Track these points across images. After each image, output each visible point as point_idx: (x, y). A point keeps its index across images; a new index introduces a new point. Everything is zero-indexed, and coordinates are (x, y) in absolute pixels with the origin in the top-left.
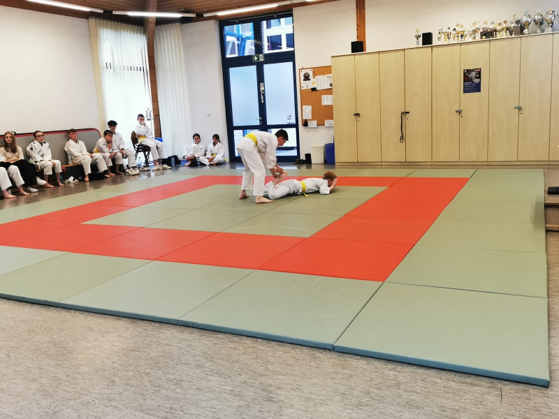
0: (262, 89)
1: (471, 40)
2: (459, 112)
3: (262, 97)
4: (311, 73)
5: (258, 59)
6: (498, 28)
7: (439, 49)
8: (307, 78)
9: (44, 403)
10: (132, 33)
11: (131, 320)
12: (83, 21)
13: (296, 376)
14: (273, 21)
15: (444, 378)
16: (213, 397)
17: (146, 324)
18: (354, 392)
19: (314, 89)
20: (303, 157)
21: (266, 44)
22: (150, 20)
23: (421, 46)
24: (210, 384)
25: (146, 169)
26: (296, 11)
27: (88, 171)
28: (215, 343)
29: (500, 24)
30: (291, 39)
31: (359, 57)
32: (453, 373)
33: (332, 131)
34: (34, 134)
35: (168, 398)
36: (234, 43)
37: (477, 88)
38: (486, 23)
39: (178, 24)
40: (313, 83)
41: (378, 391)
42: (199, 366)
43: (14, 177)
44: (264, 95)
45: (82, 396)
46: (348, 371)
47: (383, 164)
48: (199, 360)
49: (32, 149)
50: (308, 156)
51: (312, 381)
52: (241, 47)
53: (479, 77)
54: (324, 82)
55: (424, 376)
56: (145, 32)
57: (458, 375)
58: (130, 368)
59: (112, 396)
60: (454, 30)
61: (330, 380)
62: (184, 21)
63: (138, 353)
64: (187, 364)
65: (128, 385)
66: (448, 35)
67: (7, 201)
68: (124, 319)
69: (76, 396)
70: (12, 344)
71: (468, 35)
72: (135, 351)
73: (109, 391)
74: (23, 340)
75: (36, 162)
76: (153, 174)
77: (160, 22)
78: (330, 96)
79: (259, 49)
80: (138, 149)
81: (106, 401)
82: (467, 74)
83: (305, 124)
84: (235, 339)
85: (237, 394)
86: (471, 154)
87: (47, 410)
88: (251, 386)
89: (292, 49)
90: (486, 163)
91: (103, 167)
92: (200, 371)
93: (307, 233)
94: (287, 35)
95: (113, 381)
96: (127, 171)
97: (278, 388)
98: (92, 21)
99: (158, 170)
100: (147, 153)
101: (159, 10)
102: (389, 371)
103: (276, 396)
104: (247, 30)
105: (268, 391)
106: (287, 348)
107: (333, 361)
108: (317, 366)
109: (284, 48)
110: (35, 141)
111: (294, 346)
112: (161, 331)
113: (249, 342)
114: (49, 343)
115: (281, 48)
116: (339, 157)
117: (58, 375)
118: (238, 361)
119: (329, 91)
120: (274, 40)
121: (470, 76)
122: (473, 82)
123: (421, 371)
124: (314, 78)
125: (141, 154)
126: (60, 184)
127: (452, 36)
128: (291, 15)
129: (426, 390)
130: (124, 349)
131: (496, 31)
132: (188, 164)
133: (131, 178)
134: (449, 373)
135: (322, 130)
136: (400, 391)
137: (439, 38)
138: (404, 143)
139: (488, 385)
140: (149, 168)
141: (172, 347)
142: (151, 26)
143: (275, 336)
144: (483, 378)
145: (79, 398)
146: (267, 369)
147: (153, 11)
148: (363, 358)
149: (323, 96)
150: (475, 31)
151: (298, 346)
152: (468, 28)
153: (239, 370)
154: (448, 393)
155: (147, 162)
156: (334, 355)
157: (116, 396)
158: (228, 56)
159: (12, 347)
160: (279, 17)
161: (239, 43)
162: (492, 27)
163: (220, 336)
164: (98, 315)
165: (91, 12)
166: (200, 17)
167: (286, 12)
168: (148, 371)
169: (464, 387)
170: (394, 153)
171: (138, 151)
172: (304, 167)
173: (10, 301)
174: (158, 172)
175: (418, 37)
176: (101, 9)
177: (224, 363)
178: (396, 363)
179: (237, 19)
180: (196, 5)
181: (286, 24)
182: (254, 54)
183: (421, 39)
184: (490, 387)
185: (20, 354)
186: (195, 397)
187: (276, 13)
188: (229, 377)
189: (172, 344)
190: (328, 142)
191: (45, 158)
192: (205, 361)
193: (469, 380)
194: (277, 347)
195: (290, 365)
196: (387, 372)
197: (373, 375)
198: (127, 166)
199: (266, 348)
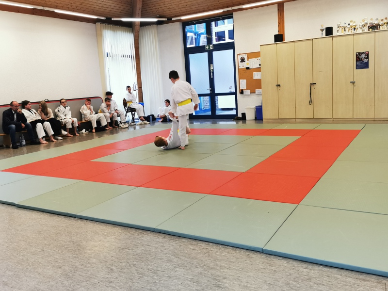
0: (211, 68)
1: (361, 32)
2: (353, 83)
3: (212, 74)
4: (246, 57)
5: (209, 48)
6: (381, 23)
7: (338, 38)
8: (243, 60)
9: (66, 283)
10: (124, 32)
11: (123, 227)
12: (92, 25)
13: (237, 270)
14: (219, 22)
15: (343, 275)
16: (179, 282)
17: (134, 230)
18: (278, 283)
19: (248, 68)
20: (240, 115)
21: (214, 37)
22: (136, 24)
23: (325, 36)
24: (177, 273)
25: (133, 124)
26: (235, 14)
27: (95, 125)
28: (180, 245)
29: (382, 20)
30: (232, 34)
31: (280, 45)
32: (350, 271)
33: (261, 97)
34: (60, 101)
35: (148, 282)
36: (192, 37)
37: (366, 66)
38: (372, 19)
39: (155, 26)
40: (247, 64)
41: (295, 283)
42: (169, 261)
43: (47, 130)
44: (213, 73)
45: (91, 279)
46: (273, 268)
47: (297, 120)
48: (169, 257)
49: (59, 111)
50: (244, 115)
51: (248, 274)
52: (197, 40)
53: (368, 58)
54: (255, 63)
55: (329, 273)
56: (133, 31)
57: (353, 273)
58: (123, 261)
59: (111, 280)
60: (349, 24)
61: (260, 274)
62: (159, 23)
63: (128, 250)
64: (161, 259)
65: (122, 272)
66: (345, 29)
67: (42, 146)
68: (119, 227)
69: (87, 279)
70: (46, 242)
71: (359, 28)
72: (126, 249)
73: (109, 276)
74: (53, 240)
75: (61, 119)
76: (138, 127)
77: (143, 24)
78: (259, 73)
79: (209, 41)
80: (127, 110)
81: (107, 283)
82: (359, 56)
83: (242, 92)
84: (194, 242)
85: (196, 281)
86: (362, 112)
87: (69, 288)
88: (205, 276)
89: (233, 41)
90: (373, 119)
91: (104, 123)
92: (170, 264)
93: (243, 169)
94: (229, 31)
95: (112, 269)
96: (120, 125)
97: (224, 278)
98: (98, 25)
99: (141, 124)
100: (133, 113)
101: (142, 17)
102: (304, 269)
103: (223, 284)
104: (201, 28)
105: (217, 280)
106: (230, 250)
107: (262, 260)
108: (251, 263)
109: (227, 40)
110: (61, 106)
111: (235, 249)
112: (143, 235)
113: (203, 245)
114: (70, 242)
115: (225, 40)
116: (265, 115)
117: (76, 264)
118: (196, 258)
119: (258, 69)
120: (219, 34)
121: (361, 57)
122: (363, 62)
123: (326, 269)
124: (248, 60)
125: (129, 114)
126: (77, 134)
127: (347, 29)
128: (232, 17)
129: (331, 283)
130: (119, 248)
131: (379, 25)
132: (161, 120)
133: (123, 130)
134: (347, 271)
135: (253, 96)
136: (311, 284)
137: (338, 31)
138: (312, 105)
139: (376, 281)
140: (135, 123)
141: (150, 247)
142: (137, 27)
143: (221, 241)
144: (372, 276)
145: (89, 280)
146: (216, 264)
147: (138, 17)
148: (284, 259)
149: (254, 73)
150: (364, 26)
151: (238, 249)
152: (359, 23)
153: (197, 264)
154: (346, 285)
155: (133, 119)
156: (264, 256)
157: (114, 279)
158: (188, 46)
159: (46, 244)
160: (223, 19)
161: (196, 37)
162: (376, 22)
163: (184, 240)
164: (102, 224)
165: (97, 19)
166: (169, 20)
167: (228, 16)
168: (135, 263)
169: (358, 282)
170: (305, 112)
171: (127, 112)
172: (241, 122)
173: (44, 213)
174: (141, 126)
175: (322, 30)
176: (104, 17)
177: (186, 259)
178: (308, 263)
179: (195, 21)
180: (167, 12)
181: (229, 23)
182: (206, 44)
183: (324, 31)
184: (377, 282)
185: (51, 249)
186: (167, 282)
187: (221, 16)
188: (190, 269)
189: (151, 245)
190: (257, 105)
191: (67, 117)
192: (173, 257)
193: (362, 277)
194: (223, 249)
195: (232, 262)
196: (302, 269)
197: (292, 272)
198: (120, 122)
199: (215, 249)
